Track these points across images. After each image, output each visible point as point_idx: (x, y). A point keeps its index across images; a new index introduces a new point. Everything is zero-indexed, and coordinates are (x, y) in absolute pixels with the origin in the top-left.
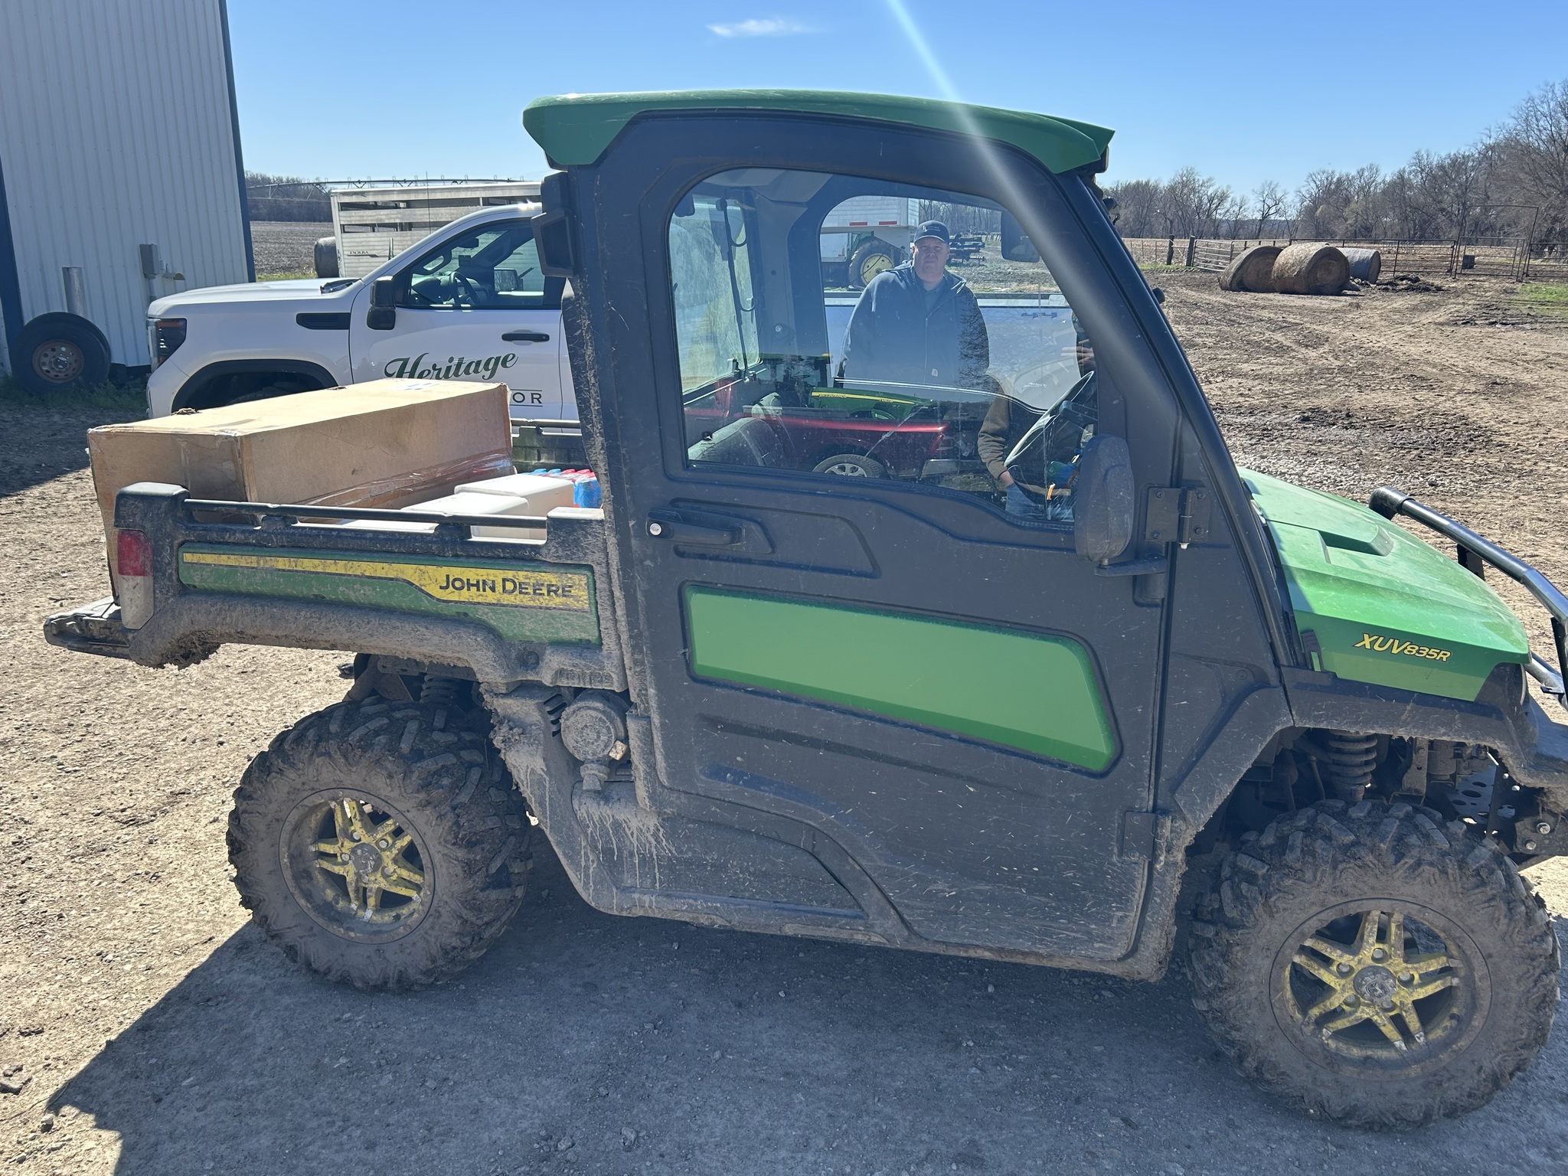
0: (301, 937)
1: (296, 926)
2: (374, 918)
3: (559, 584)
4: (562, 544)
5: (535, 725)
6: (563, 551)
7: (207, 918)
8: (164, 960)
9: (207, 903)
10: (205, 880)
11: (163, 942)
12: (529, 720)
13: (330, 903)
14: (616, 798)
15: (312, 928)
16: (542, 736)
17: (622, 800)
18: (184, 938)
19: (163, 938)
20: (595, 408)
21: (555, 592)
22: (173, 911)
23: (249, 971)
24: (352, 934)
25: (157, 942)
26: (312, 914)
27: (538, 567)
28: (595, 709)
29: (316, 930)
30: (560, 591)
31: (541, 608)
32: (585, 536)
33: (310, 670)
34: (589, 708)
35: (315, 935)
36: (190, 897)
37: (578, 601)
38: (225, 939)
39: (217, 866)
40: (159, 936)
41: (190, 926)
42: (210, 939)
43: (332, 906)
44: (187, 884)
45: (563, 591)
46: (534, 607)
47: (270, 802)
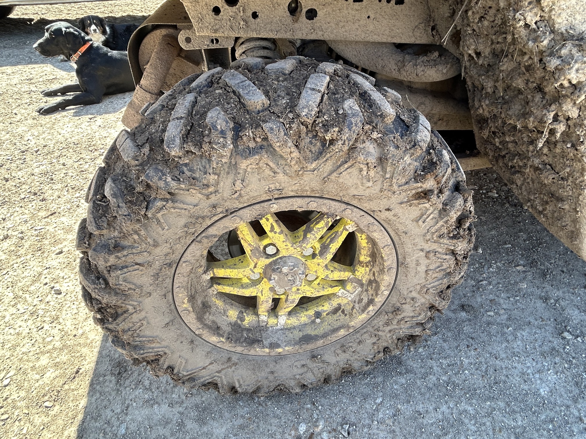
0: (219, 372)
1: (211, 363)
2: (289, 322)
7: (58, 344)
8: (38, 420)
9: (46, 326)
10: (29, 300)
11: (23, 394)
13: (236, 323)
15: (229, 359)
18: (46, 379)
19: (20, 388)
22: (14, 347)
23: (150, 403)
24: (280, 350)
25: (15, 396)
26: (228, 346)
29: (235, 358)
33: (16, 114)
35: (235, 364)
36: (23, 324)
38: (93, 365)
39: (34, 282)
40: (13, 387)
41: (44, 360)
42: (77, 372)
43: (240, 326)
44: (13, 310)
47: (156, 245)
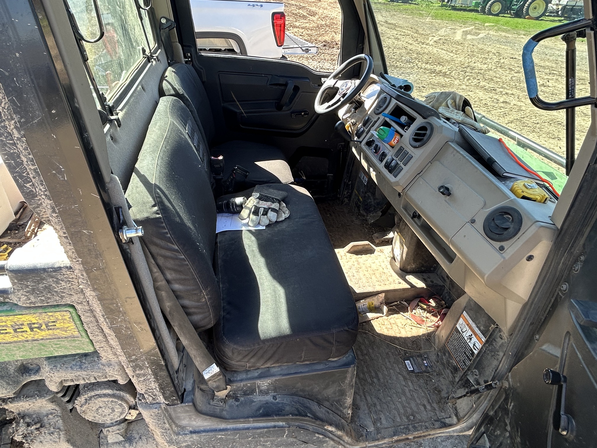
3: (40, 322)
4: (33, 291)
5: (51, 414)
6: (35, 297)
12: (44, 411)
14: (137, 437)
16: (60, 422)
17: (144, 438)
20: (30, 168)
21: (39, 328)
27: (11, 310)
28: (105, 395)
30: (44, 327)
31: (27, 341)
32: (57, 283)
34: (100, 396)
37: (66, 331)
45: (47, 325)
46: (20, 342)
